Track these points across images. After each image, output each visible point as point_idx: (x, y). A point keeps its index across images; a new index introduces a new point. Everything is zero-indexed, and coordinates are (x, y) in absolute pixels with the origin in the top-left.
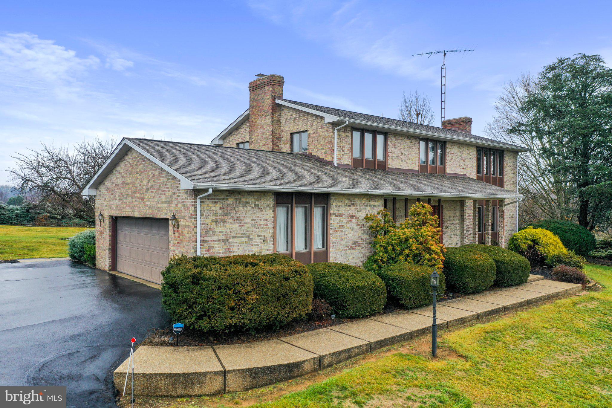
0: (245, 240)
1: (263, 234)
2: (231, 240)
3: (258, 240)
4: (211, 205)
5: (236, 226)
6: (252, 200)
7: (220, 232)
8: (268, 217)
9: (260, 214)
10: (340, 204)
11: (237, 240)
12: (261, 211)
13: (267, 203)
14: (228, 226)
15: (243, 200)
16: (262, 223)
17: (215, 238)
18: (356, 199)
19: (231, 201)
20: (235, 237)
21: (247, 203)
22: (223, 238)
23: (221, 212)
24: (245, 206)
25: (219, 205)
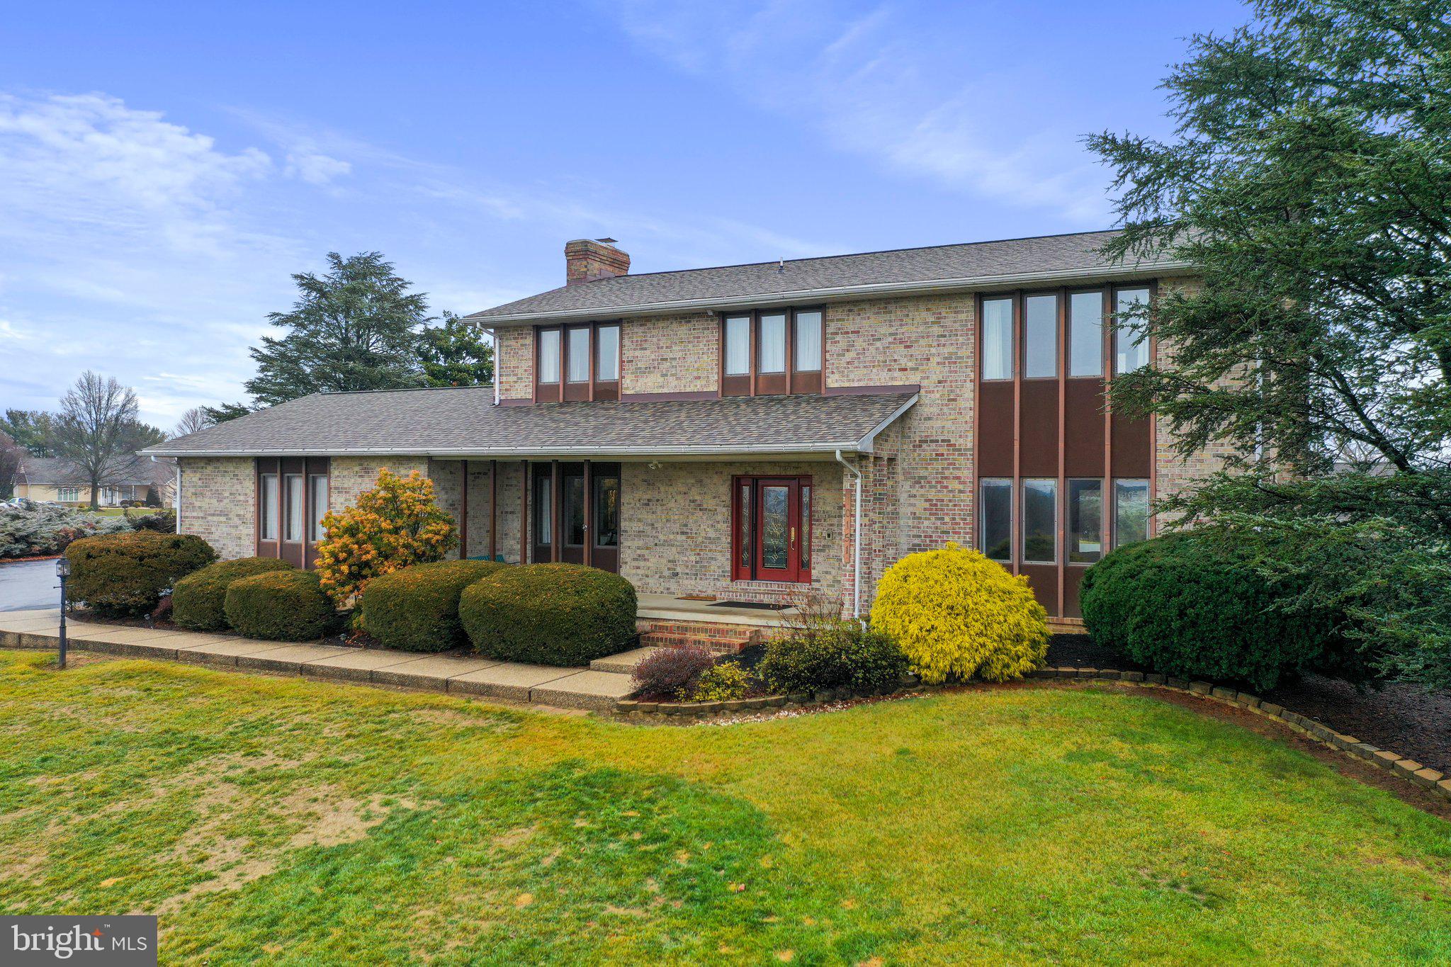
0: (223, 519)
1: (242, 513)
2: (210, 518)
3: (236, 521)
4: (192, 475)
5: (214, 501)
6: (230, 467)
7: (200, 507)
8: (248, 491)
9: (239, 487)
10: (346, 473)
11: (215, 518)
12: (241, 483)
13: (247, 472)
14: (207, 500)
15: (222, 469)
16: (242, 498)
17: (195, 514)
18: (373, 465)
19: (209, 469)
20: (214, 515)
21: (225, 472)
22: (201, 514)
23: (200, 483)
24: (224, 476)
25: (198, 475)
